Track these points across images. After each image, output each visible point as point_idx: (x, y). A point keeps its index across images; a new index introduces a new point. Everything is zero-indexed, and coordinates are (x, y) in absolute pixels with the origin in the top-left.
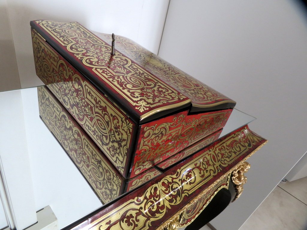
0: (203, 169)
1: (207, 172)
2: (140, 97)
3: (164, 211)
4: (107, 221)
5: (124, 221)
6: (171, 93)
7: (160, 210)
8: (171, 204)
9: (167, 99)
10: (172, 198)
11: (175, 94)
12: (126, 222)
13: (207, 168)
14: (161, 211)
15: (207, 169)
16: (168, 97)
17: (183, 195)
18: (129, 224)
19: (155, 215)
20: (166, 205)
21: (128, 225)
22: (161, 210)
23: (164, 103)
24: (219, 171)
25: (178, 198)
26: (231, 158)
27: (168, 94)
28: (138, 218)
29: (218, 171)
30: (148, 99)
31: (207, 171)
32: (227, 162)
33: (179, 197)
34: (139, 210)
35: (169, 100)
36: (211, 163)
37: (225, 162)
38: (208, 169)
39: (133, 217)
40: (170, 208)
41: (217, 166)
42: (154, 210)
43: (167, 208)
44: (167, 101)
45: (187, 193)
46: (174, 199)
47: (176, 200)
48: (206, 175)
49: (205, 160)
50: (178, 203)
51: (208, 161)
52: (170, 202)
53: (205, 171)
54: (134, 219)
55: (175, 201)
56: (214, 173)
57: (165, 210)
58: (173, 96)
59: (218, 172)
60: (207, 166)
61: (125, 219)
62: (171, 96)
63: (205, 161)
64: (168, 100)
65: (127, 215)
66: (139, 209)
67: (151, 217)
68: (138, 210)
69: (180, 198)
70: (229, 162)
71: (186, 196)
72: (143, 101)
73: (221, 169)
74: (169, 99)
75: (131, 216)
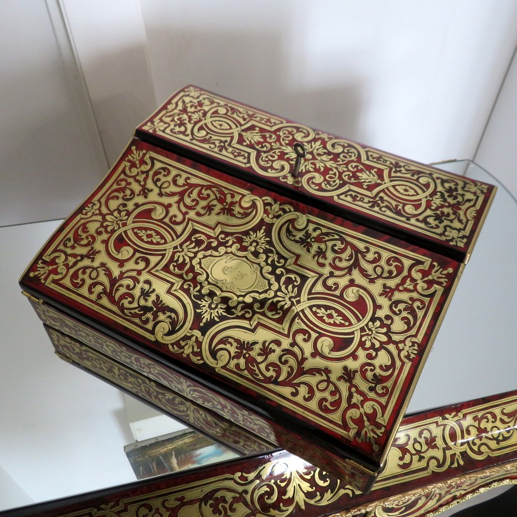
0: (413, 452)
1: (420, 460)
2: (201, 101)
3: (288, 510)
4: (179, 495)
5: (208, 505)
6: (165, 128)
7: (281, 504)
8: (307, 500)
9: (168, 114)
10: (316, 491)
11: (159, 130)
12: (211, 506)
13: (423, 453)
14: (284, 508)
15: (422, 455)
16: (168, 120)
17: (342, 492)
18: (216, 511)
19: (269, 511)
20: (296, 498)
21: (214, 512)
22: (283, 506)
23: (171, 105)
24: (456, 465)
25: (328, 495)
26: (503, 444)
27: (169, 125)
28: (235, 506)
29: (452, 463)
30: (191, 102)
31: (421, 458)
32: (487, 450)
33: (332, 493)
34: (241, 494)
35: (166, 114)
36: (439, 442)
37: (483, 448)
38: (427, 455)
39: (226, 502)
40: (303, 508)
41: (455, 454)
42: (269, 502)
43: (298, 506)
44: (168, 110)
45: (352, 491)
46: (318, 493)
47: (322, 496)
48: (416, 465)
49: (426, 434)
50: (324, 503)
51: (433, 439)
52: (306, 497)
53: (416, 458)
54: (227, 506)
55: (318, 498)
56: (439, 466)
57: (291, 509)
58: (162, 124)
59: (449, 467)
60: (425, 447)
61: (211, 502)
62: (165, 123)
63: (423, 436)
64: (167, 112)
65: (216, 496)
66: (240, 491)
67: (260, 513)
68: (238, 493)
69: (332, 495)
70: (493, 450)
71: (347, 494)
72: (195, 97)
73: (462, 463)
74: (166, 117)
75: (223, 500)
